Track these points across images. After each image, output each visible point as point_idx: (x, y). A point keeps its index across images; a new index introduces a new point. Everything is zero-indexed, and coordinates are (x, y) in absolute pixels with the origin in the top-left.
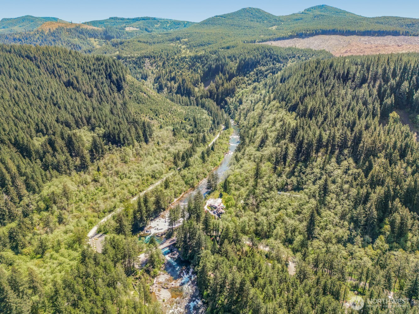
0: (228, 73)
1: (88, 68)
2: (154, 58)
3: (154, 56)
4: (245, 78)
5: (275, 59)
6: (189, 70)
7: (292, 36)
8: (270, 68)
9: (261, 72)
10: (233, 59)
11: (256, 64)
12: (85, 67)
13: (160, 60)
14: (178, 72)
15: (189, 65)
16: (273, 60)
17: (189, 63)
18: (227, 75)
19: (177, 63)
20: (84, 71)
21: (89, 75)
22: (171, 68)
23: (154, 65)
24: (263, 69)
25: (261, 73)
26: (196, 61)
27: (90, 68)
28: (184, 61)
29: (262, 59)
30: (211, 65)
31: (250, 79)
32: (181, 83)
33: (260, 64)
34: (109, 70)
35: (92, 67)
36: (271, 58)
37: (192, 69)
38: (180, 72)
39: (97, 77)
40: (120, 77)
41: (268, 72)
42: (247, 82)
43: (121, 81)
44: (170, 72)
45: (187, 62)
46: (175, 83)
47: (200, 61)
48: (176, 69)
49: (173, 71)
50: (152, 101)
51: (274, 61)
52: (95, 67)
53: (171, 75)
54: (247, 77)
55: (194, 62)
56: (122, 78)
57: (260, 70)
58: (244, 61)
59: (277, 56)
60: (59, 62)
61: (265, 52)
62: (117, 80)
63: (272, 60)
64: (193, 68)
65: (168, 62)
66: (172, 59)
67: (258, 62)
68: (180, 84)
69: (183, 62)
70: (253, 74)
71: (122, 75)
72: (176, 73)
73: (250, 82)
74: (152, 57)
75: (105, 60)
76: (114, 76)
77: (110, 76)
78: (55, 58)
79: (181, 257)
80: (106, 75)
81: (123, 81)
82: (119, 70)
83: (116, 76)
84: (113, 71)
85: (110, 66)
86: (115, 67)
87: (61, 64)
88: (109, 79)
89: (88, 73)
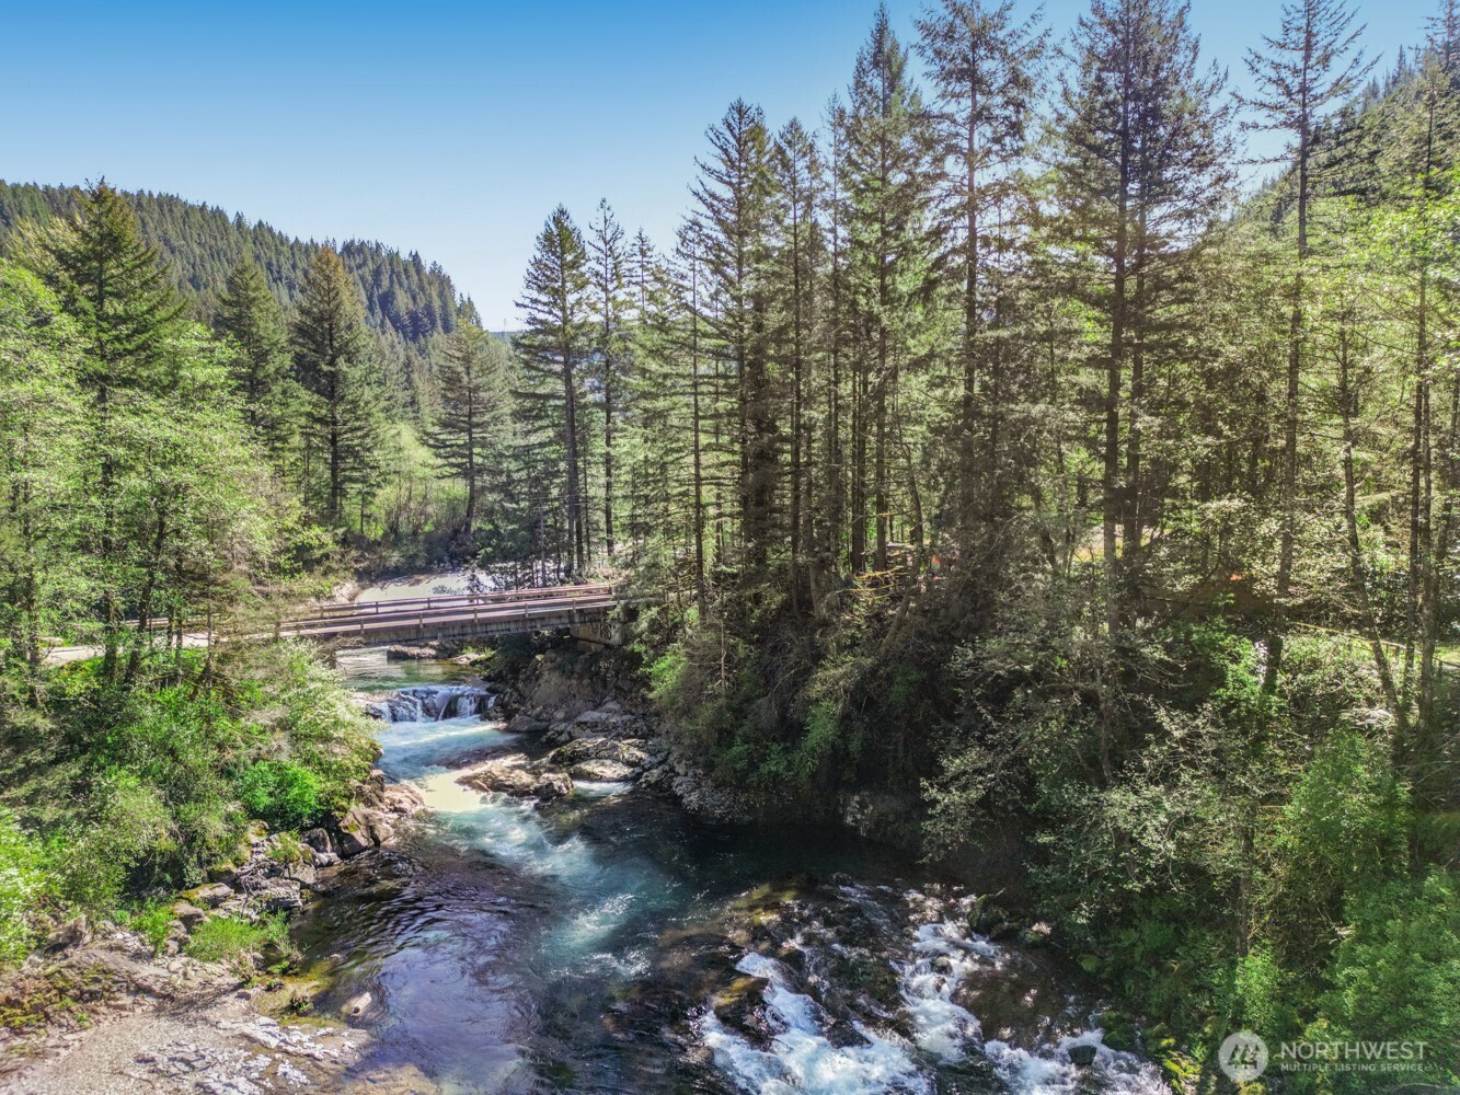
1: (299, 273)
12: (286, 266)
34: (385, 283)
40: (429, 307)
56: (438, 312)
60: (172, 233)
62: (414, 317)
71: (437, 303)
75: (379, 255)
76: (402, 301)
77: (386, 301)
78: (160, 222)
79: (680, 786)
80: (370, 299)
81: (439, 323)
82: (430, 284)
83: (411, 302)
84: (401, 285)
85: (393, 271)
86: (415, 278)
87: (178, 243)
88: (378, 310)
89: (291, 287)
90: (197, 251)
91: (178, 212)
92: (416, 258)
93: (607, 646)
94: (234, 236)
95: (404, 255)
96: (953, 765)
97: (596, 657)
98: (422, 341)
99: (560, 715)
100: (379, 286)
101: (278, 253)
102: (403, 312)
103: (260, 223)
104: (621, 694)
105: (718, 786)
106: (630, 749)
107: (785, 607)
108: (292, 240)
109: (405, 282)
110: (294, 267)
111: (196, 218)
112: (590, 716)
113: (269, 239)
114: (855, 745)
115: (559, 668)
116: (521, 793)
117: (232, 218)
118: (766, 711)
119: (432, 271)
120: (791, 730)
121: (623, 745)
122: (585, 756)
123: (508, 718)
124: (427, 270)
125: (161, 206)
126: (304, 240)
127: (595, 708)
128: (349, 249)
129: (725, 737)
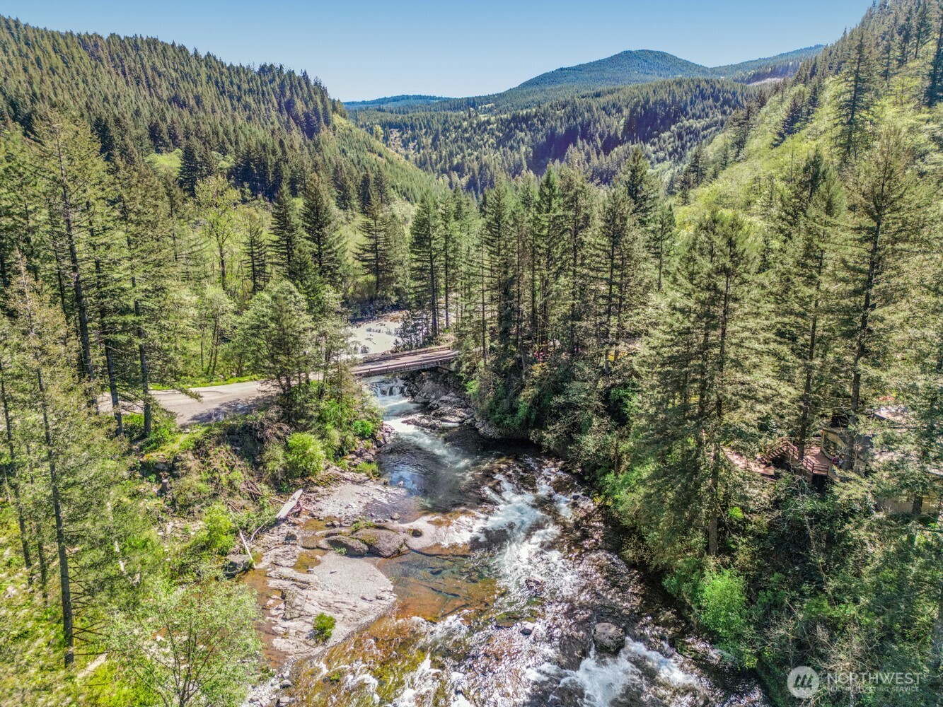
0: (601, 137)
1: (235, 88)
2: (413, 128)
3: (412, 125)
4: (648, 146)
5: (726, 102)
6: (497, 148)
7: (758, 74)
8: (716, 122)
9: (690, 131)
10: (614, 111)
11: (675, 117)
12: (227, 83)
13: (426, 134)
14: (470, 155)
15: (497, 137)
16: (722, 106)
17: (497, 133)
18: (599, 140)
19: (467, 135)
20: (223, 93)
21: (235, 102)
22: (454, 147)
23: (411, 145)
24: (697, 124)
25: (691, 133)
26: (516, 127)
27: (239, 88)
28: (485, 129)
29: (692, 103)
30: (553, 129)
31: (662, 149)
32: (477, 172)
33: (687, 114)
34: (288, 93)
35: (245, 86)
36: (716, 99)
37: (504, 146)
38: (476, 153)
39: (253, 105)
40: (315, 109)
41: (709, 131)
42: (653, 156)
43: (318, 119)
44: (451, 155)
45: (492, 133)
46: (460, 177)
47: (524, 126)
48: (465, 147)
49: (457, 153)
50: (399, 171)
51: (726, 108)
52: (253, 85)
53: (451, 162)
54: (653, 144)
55: (511, 131)
56: (321, 112)
57: (689, 128)
58: (643, 107)
59: (734, 94)
60: (158, 64)
61: (699, 86)
62: (307, 116)
63: (718, 104)
64: (509, 144)
65: (445, 136)
66: (455, 128)
67: (682, 111)
68: (473, 176)
69: (483, 132)
70: (670, 137)
71: (320, 107)
72: (464, 157)
73: (661, 154)
74: (406, 126)
75: (282, 73)
76: (300, 106)
77: (290, 106)
78: (150, 56)
79: (478, 425)
80: (279, 104)
81: (322, 120)
82: (315, 94)
83: (304, 106)
84: (298, 94)
85: (292, 86)
86: (306, 89)
87: (162, 69)
88: (285, 112)
89: (231, 97)
90: (174, 74)
91: (160, 48)
92: (305, 74)
93: (450, 372)
94: (194, 63)
95: (298, 74)
96: (551, 428)
97: (446, 376)
98: (316, 138)
99: (433, 397)
100: (284, 96)
101: (221, 74)
102: (300, 113)
103: (209, 55)
104: (455, 390)
105: (490, 426)
106: (460, 412)
107: (514, 366)
108: (228, 65)
109: (300, 93)
110: (232, 83)
111: (170, 52)
112: (445, 398)
113: (214, 64)
114: (533, 416)
115: (432, 379)
116: (425, 426)
117: (191, 52)
118: (505, 404)
119: (316, 84)
120: (514, 411)
121: (458, 410)
122: (445, 414)
123: (413, 396)
124: (312, 83)
125: (149, 45)
126: (236, 64)
127: (446, 394)
128: (264, 70)
129: (492, 411)
